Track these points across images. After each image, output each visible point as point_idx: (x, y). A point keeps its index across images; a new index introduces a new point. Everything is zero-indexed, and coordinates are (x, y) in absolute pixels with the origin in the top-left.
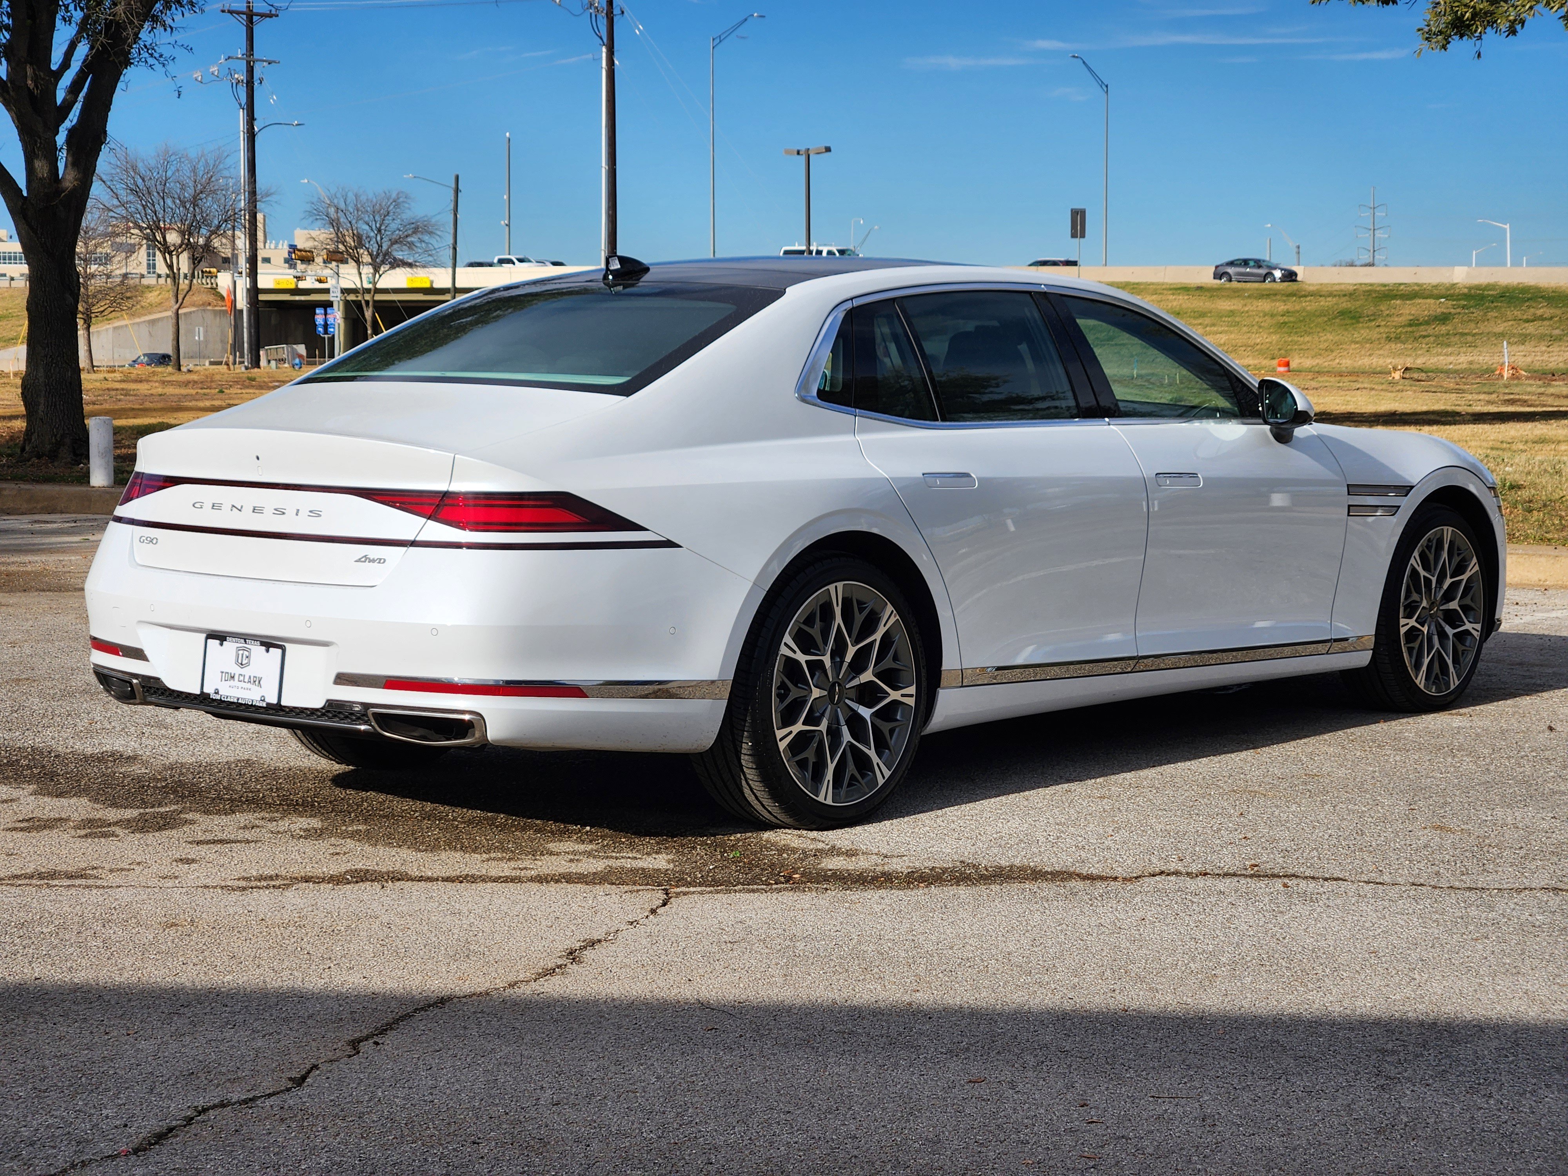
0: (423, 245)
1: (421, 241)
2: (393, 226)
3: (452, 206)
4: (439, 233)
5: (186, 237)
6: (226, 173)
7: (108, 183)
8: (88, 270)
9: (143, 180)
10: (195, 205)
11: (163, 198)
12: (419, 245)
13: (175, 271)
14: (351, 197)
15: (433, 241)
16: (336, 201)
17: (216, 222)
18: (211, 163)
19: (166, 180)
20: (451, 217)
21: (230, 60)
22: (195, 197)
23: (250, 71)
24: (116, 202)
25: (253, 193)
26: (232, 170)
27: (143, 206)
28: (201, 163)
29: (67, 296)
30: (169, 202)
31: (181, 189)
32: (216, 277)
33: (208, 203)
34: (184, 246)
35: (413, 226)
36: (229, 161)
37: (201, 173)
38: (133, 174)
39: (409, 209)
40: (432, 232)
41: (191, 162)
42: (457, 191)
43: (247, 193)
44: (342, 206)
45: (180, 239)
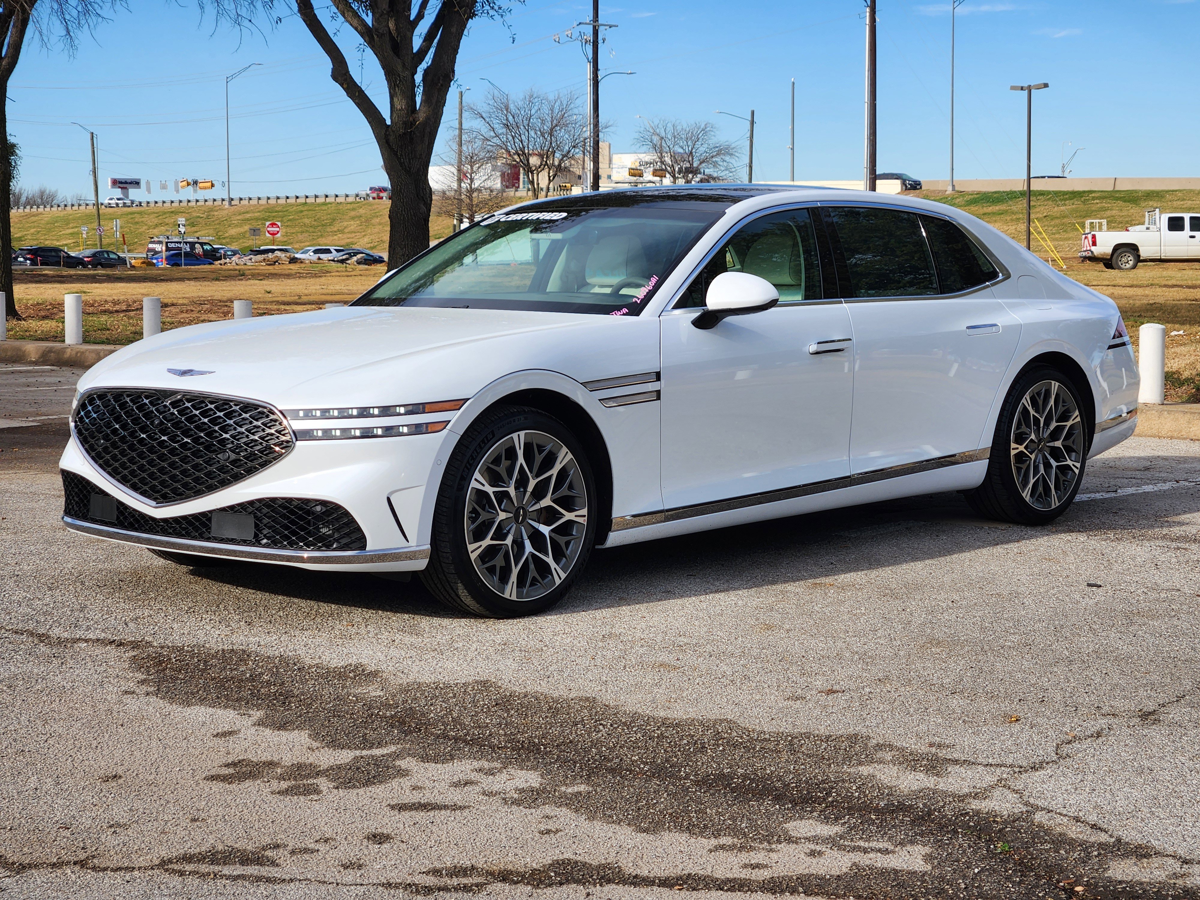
0: (725, 164)
1: (724, 161)
2: (701, 150)
3: (748, 134)
4: (737, 154)
5: (545, 159)
6: (576, 111)
7: (487, 120)
8: (473, 186)
9: (514, 117)
10: (551, 135)
11: (528, 131)
12: (721, 164)
13: (536, 186)
14: (670, 127)
15: (733, 161)
16: (658, 131)
17: (567, 148)
18: (565, 103)
19: (531, 116)
20: (748, 143)
21: (581, 25)
22: (552, 130)
23: (596, 33)
24: (492, 134)
25: (596, 125)
26: (580, 109)
27: (512, 136)
28: (557, 104)
29: (422, 206)
30: (532, 133)
31: (542, 123)
32: (571, 190)
33: (561, 134)
34: (542, 167)
35: (717, 149)
36: (578, 102)
37: (557, 111)
38: (505, 112)
39: (714, 136)
40: (732, 154)
41: (549, 102)
42: (752, 123)
43: (592, 126)
44: (663, 134)
45: (539, 160)
